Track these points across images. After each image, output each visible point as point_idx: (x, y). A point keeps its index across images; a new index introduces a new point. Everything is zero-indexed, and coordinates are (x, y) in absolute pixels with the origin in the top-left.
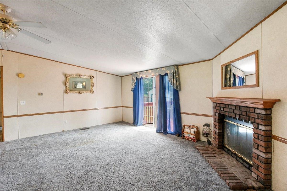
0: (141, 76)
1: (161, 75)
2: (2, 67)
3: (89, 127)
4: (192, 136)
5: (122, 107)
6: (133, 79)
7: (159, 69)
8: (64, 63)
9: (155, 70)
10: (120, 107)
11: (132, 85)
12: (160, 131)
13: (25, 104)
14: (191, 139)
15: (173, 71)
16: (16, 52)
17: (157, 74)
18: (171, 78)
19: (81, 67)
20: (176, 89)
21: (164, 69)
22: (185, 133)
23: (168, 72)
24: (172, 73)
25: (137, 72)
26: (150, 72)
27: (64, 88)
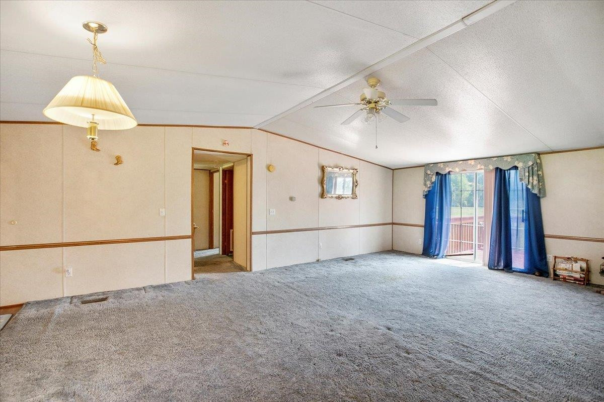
0: (447, 170)
1: (501, 170)
2: (252, 155)
3: (354, 256)
4: (577, 276)
5: (393, 224)
6: (426, 175)
7: (495, 159)
8: (321, 148)
9: (486, 160)
10: (389, 224)
11: (425, 185)
12: (495, 267)
13: (274, 213)
14: (576, 279)
15: (530, 163)
16: (266, 131)
17: (491, 167)
18: (527, 174)
19: (340, 153)
20: (537, 194)
21: (509, 159)
22: (560, 269)
23: (520, 165)
24: (528, 166)
25: (438, 163)
26: (472, 164)
27: (320, 189)
